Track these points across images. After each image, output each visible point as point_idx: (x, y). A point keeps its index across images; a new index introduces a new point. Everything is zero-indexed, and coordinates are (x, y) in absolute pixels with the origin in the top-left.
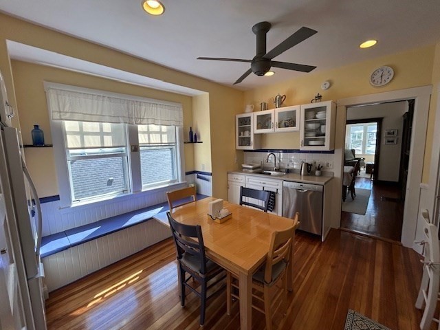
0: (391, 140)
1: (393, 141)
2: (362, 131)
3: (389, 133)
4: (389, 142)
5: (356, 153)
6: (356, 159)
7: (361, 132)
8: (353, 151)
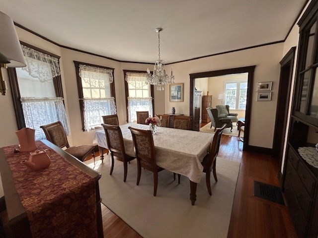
0: (264, 94)
1: (266, 97)
2: (236, 88)
3: (262, 87)
4: (261, 97)
5: (230, 108)
6: (229, 115)
7: (234, 89)
8: (227, 107)
